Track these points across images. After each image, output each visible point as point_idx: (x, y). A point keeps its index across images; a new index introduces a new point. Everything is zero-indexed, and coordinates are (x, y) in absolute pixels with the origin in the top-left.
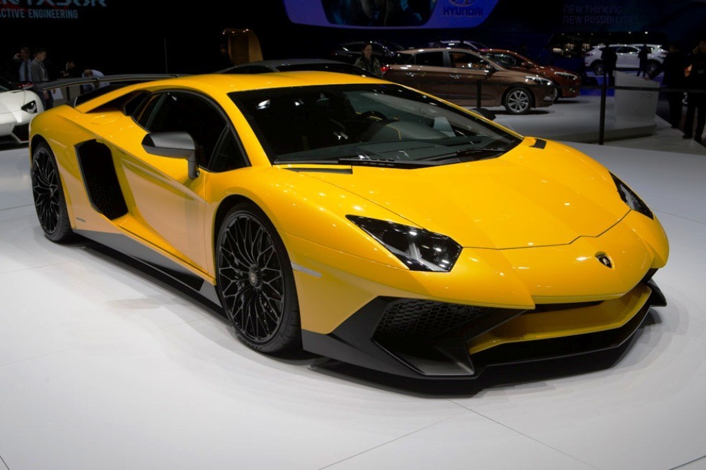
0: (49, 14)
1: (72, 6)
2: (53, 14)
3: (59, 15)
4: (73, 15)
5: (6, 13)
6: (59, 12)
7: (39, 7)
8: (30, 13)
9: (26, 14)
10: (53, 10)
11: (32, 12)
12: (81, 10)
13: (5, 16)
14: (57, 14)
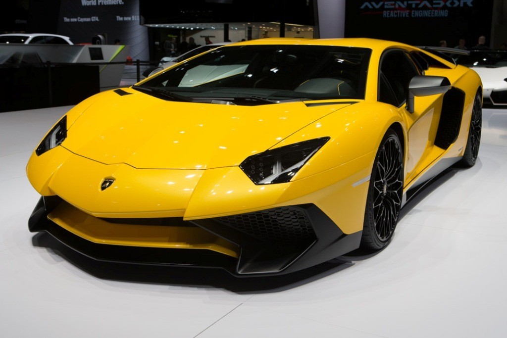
0: (426, 14)
1: (445, 7)
2: (429, 13)
3: (434, 15)
4: (444, 13)
5: (397, 14)
6: (434, 12)
7: (419, 9)
8: (413, 13)
9: (410, 14)
10: (430, 11)
11: (414, 12)
12: (451, 10)
13: (395, 16)
14: (432, 13)
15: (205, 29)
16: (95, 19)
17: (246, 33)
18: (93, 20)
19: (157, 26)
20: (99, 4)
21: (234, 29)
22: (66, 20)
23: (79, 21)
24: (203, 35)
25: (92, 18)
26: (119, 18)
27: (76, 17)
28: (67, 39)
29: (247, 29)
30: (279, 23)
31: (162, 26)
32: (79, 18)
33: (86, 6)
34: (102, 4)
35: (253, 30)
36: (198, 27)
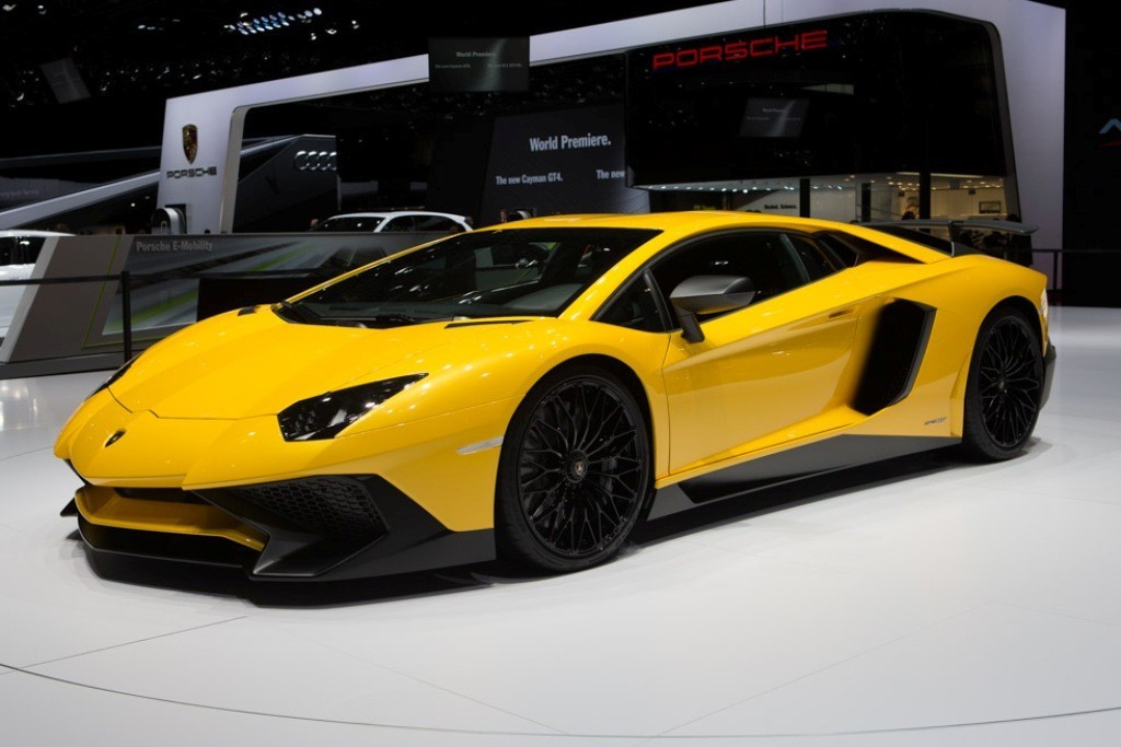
15: (772, 191)
16: (555, 177)
17: (857, 198)
18: (550, 180)
19: (664, 187)
20: (563, 146)
21: (836, 189)
22: (501, 181)
23: (524, 182)
24: (769, 204)
25: (550, 174)
26: (602, 174)
27: (520, 175)
28: (460, 219)
29: (860, 188)
30: (918, 174)
31: (676, 187)
32: (524, 176)
33: (539, 152)
34: (570, 146)
35: (873, 190)
36: (755, 188)
